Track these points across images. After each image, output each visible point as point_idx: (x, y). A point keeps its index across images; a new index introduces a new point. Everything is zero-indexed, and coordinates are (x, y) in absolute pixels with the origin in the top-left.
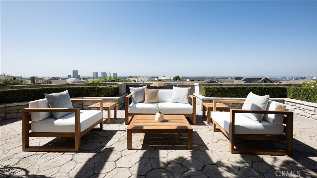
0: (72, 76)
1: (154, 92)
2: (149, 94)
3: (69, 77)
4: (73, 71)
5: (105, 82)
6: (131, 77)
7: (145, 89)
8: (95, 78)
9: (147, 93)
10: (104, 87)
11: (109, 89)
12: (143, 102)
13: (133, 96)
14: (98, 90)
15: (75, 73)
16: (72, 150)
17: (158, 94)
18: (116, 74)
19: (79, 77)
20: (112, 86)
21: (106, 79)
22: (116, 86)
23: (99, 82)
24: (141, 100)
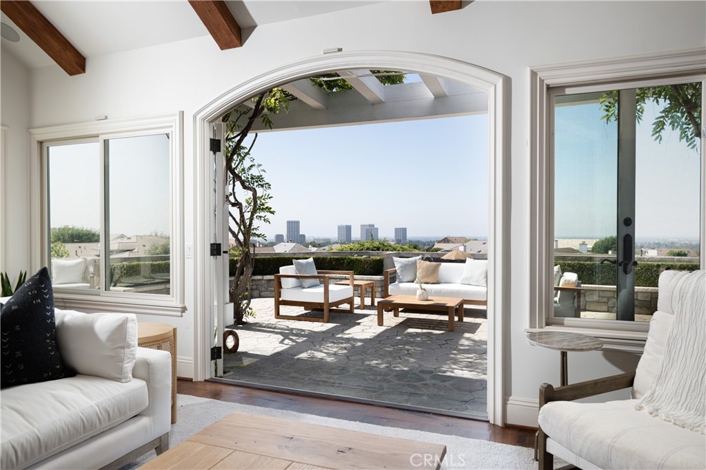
0: (285, 238)
1: (432, 266)
2: (423, 269)
3: (279, 239)
4: (289, 223)
5: (362, 250)
6: (446, 240)
7: (418, 261)
8: (345, 244)
9: (420, 267)
10: (359, 258)
11: (366, 261)
12: (413, 282)
13: (398, 271)
14: (349, 263)
15: (293, 226)
16: (321, 320)
17: (438, 270)
18: (404, 230)
19: (301, 240)
20: (372, 257)
21: (363, 246)
22: (378, 258)
23: (351, 249)
24: (410, 278)
